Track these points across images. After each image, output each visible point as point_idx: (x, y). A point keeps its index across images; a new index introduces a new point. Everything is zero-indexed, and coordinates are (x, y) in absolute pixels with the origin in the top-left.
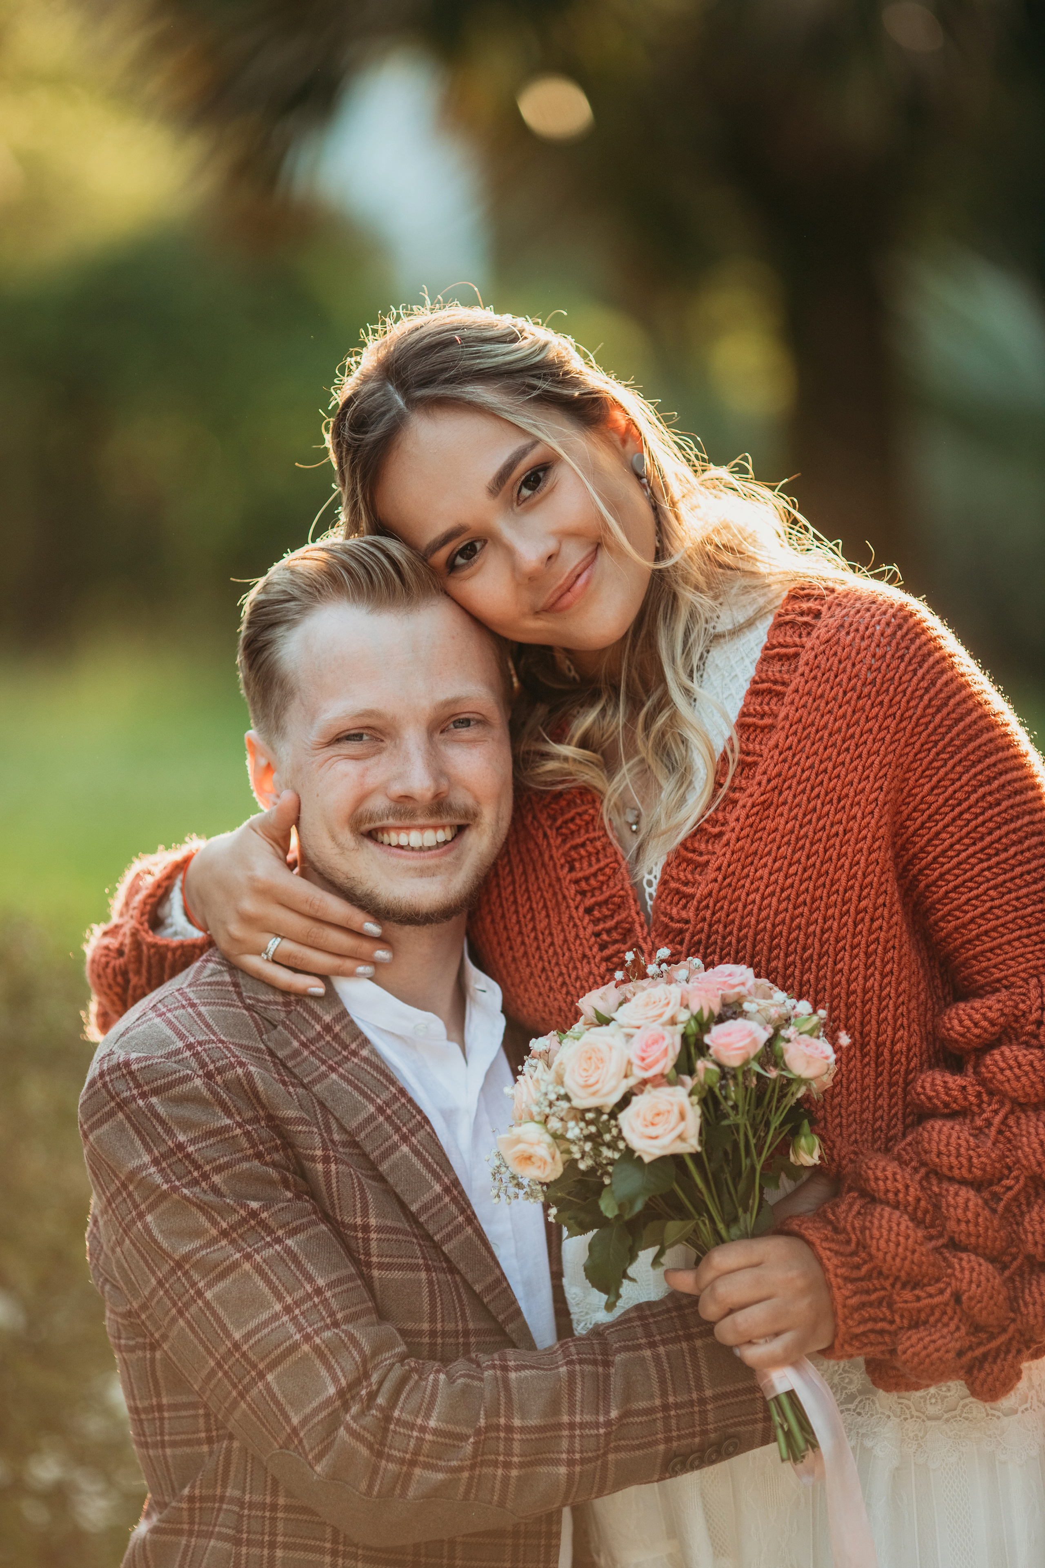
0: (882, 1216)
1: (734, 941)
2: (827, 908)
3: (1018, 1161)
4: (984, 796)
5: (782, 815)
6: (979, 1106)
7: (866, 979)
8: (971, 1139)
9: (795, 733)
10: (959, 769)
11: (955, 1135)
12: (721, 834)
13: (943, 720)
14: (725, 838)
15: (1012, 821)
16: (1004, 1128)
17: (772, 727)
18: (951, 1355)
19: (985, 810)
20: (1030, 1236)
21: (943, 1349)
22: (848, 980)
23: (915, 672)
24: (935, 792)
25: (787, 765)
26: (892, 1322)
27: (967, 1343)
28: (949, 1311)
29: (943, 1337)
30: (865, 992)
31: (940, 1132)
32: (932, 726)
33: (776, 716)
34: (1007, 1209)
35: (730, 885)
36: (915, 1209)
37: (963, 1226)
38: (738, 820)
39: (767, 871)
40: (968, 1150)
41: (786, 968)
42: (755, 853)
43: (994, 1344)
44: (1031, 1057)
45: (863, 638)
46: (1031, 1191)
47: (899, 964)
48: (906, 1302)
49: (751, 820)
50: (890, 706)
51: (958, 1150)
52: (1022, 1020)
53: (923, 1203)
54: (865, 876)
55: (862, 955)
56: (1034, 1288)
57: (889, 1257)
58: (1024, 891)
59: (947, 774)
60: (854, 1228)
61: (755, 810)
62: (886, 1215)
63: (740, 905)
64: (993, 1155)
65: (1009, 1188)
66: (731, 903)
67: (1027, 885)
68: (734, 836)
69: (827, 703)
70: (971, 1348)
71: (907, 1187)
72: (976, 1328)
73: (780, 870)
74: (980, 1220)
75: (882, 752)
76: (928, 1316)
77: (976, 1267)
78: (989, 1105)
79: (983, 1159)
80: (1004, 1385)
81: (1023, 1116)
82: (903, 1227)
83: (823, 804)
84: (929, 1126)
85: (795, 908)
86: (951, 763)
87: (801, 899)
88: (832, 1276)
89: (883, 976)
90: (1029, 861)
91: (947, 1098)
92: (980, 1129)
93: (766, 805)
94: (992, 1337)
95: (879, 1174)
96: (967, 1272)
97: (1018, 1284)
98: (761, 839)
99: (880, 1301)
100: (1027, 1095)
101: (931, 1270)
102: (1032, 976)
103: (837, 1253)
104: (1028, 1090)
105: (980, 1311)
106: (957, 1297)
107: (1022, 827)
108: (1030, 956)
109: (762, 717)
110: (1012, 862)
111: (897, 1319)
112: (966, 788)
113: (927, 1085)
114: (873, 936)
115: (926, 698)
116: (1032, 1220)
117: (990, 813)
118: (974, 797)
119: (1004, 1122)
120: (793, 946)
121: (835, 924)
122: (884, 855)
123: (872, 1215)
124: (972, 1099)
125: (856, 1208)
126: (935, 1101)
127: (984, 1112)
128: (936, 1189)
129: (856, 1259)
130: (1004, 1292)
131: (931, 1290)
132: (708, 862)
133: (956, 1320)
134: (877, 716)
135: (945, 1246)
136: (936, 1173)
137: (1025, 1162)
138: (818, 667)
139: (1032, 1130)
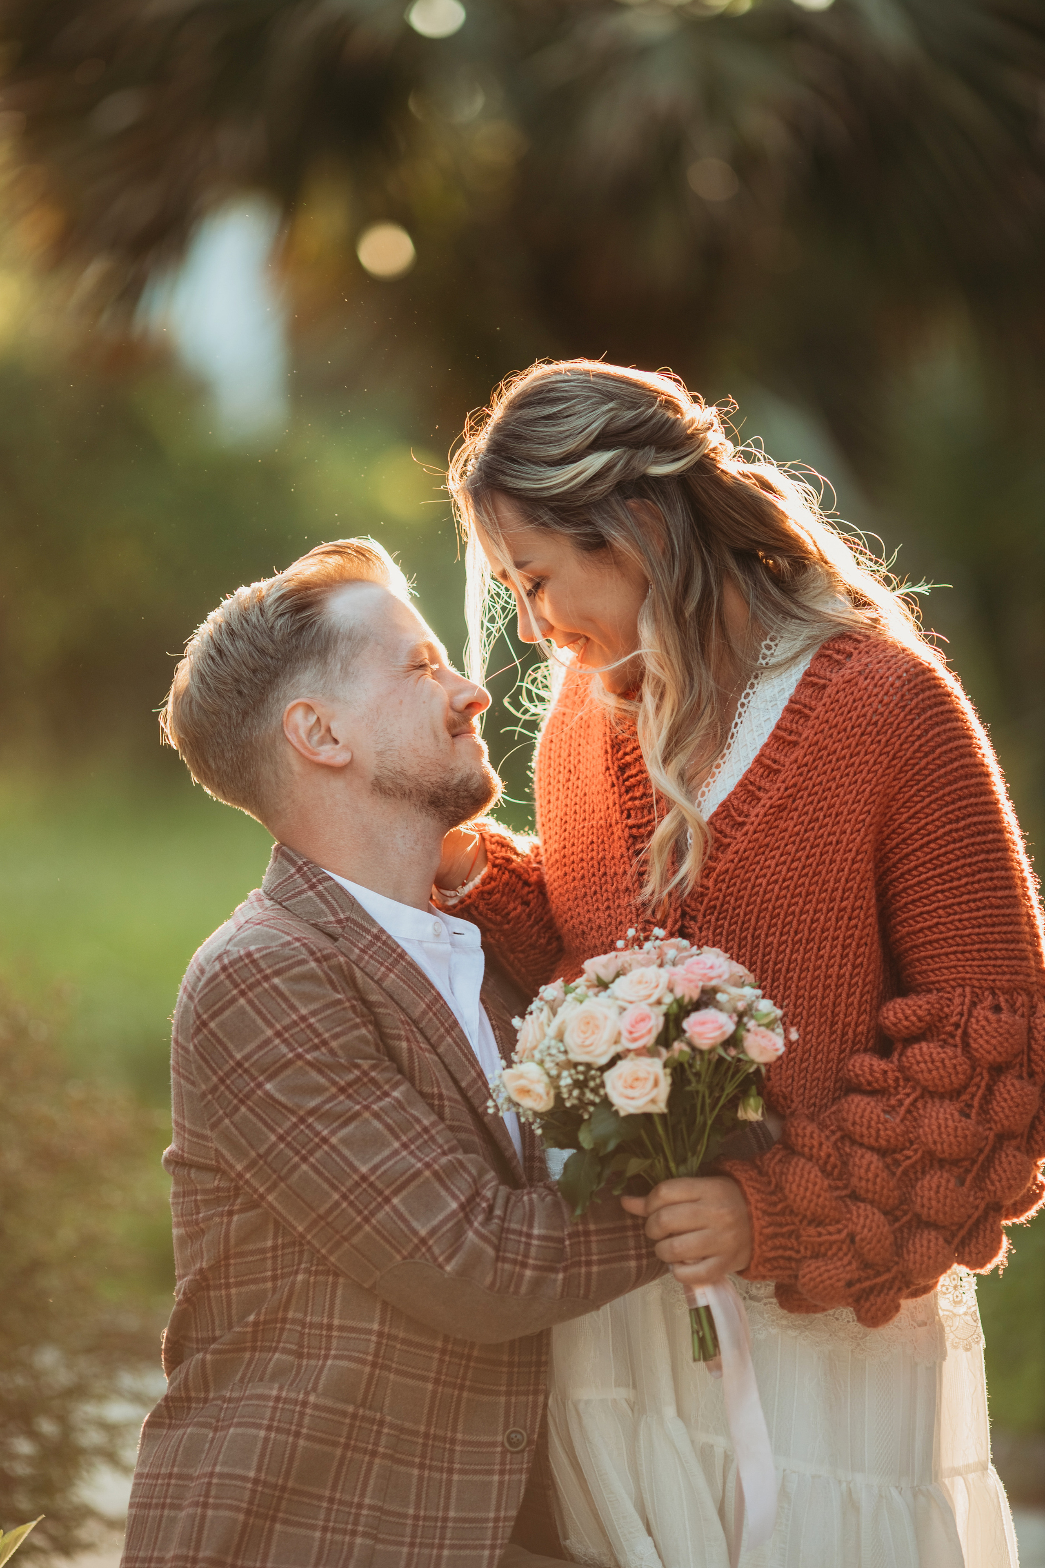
0: (797, 1165)
1: (742, 914)
2: (818, 902)
3: (918, 1137)
4: (951, 831)
5: (792, 818)
6: (896, 1088)
7: (841, 967)
8: (882, 1115)
9: (812, 753)
10: (934, 806)
11: (869, 1109)
12: (743, 824)
13: (928, 764)
14: (746, 828)
15: (970, 856)
16: (912, 1108)
17: (795, 744)
18: (841, 1284)
19: (949, 843)
20: (919, 1199)
21: (835, 1278)
22: (827, 966)
23: (912, 721)
24: (912, 821)
25: (802, 779)
26: (798, 1252)
27: (856, 1276)
28: (845, 1247)
29: (836, 1268)
30: (839, 977)
31: (857, 1106)
32: (917, 767)
33: (800, 735)
34: (905, 1173)
35: (743, 867)
36: (826, 1163)
37: (863, 1183)
38: (757, 816)
39: (774, 862)
40: (878, 1123)
41: (780, 945)
42: (767, 845)
43: (879, 1280)
44: (943, 1055)
45: (875, 686)
46: (927, 1162)
47: (869, 958)
48: (809, 1236)
49: (767, 818)
50: (886, 746)
51: (869, 1122)
52: (945, 1021)
53: (832, 1159)
54: (847, 881)
55: (839, 947)
56: (917, 1241)
57: (798, 1199)
58: (966, 915)
59: (923, 808)
60: (774, 1173)
61: (772, 811)
62: (800, 1165)
63: (750, 886)
64: (898, 1130)
65: (908, 1158)
66: (742, 882)
67: (971, 911)
68: (752, 828)
69: (839, 733)
70: (859, 1280)
71: (821, 1144)
72: (866, 1265)
73: (784, 863)
74: (878, 1180)
75: (873, 782)
76: (827, 1250)
77: (870, 1215)
78: (904, 1088)
79: (889, 1132)
80: (885, 1315)
81: (930, 1101)
82: (812, 1176)
83: (825, 817)
84: (849, 1099)
85: (792, 897)
86: (927, 800)
87: (798, 891)
88: (753, 1208)
89: (854, 967)
90: (976, 892)
91: (870, 1078)
92: (893, 1107)
93: (782, 808)
94: (878, 1274)
95: (800, 1131)
96: (862, 1219)
97: (905, 1235)
98: (773, 834)
99: (790, 1234)
100: (936, 1085)
101: (832, 1213)
102: (960, 986)
103: (759, 1191)
104: (937, 1081)
105: (870, 1250)
106: (852, 1237)
107: (977, 862)
108: (960, 969)
109: (791, 733)
110: (962, 889)
111: (802, 1249)
112: (937, 823)
113: (857, 1065)
114: (850, 932)
115: (917, 744)
116: (923, 1186)
117: (952, 846)
118: (941, 831)
119: (914, 1103)
120: (787, 928)
121: (822, 918)
122: (866, 867)
123: (789, 1163)
124: (891, 1082)
125: (778, 1157)
126: (861, 1079)
127: (898, 1093)
128: (847, 1150)
129: (774, 1198)
130: (891, 1238)
131: (831, 1229)
132: (729, 844)
133: (849, 1256)
134: (874, 751)
135: (849, 1196)
136: (850, 1138)
137: (924, 1139)
138: (838, 701)
139: (934, 1114)
